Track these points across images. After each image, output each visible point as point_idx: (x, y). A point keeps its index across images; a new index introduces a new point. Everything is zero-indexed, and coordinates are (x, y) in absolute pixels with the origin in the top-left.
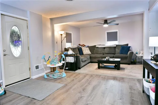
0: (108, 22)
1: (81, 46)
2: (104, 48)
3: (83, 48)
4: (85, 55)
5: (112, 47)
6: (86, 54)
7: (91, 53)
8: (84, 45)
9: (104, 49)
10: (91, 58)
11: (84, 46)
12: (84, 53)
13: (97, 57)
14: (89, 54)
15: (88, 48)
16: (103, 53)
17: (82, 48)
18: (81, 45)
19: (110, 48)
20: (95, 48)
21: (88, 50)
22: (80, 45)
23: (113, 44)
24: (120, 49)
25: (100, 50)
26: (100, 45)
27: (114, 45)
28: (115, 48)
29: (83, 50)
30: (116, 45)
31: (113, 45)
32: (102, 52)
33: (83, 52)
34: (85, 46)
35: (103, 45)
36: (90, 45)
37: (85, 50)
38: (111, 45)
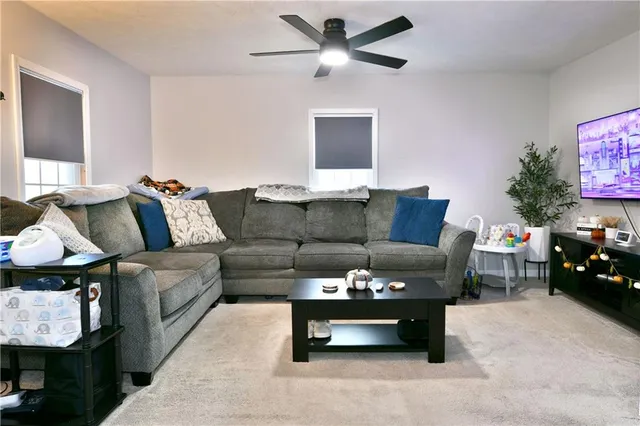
0: (348, 37)
1: (153, 191)
2: (304, 205)
3: (171, 205)
4: (184, 250)
5: (349, 201)
6: (195, 241)
7: (223, 237)
8: (175, 182)
9: (302, 211)
10: (224, 268)
11: (176, 188)
12: (175, 238)
13: (266, 261)
14: (215, 239)
15: (203, 205)
16: (296, 237)
17: (164, 200)
18: (155, 185)
19: (337, 204)
20: (250, 207)
21: (206, 218)
22: (147, 181)
23: (353, 186)
24: (391, 214)
25: (277, 217)
26: (278, 187)
27: (360, 190)
28: (364, 204)
29: (170, 220)
30: (371, 192)
31: (350, 191)
32: (294, 232)
33: (173, 228)
34: (181, 188)
35: (295, 188)
36: (217, 186)
37: (186, 217)
38: (342, 192)
